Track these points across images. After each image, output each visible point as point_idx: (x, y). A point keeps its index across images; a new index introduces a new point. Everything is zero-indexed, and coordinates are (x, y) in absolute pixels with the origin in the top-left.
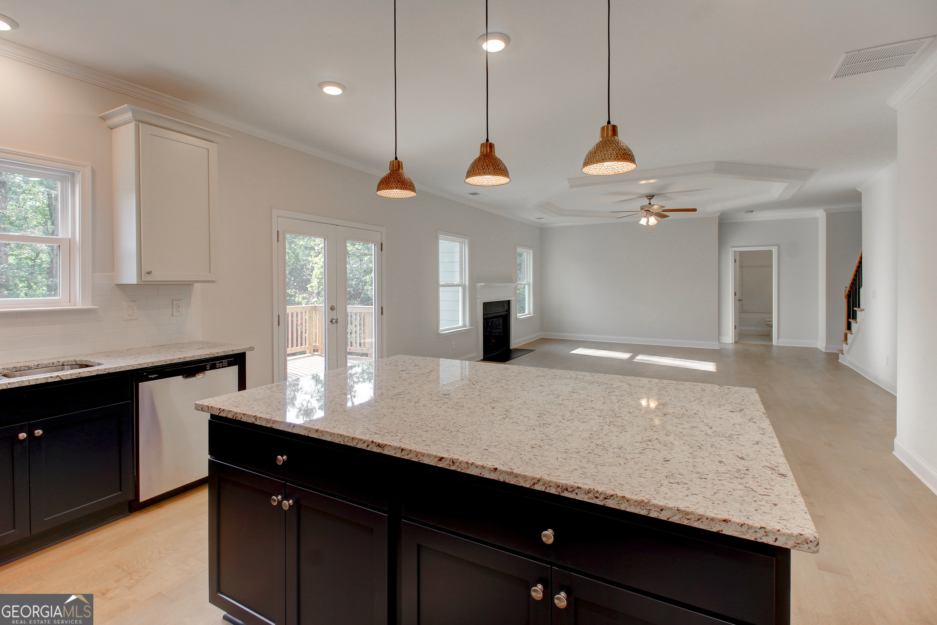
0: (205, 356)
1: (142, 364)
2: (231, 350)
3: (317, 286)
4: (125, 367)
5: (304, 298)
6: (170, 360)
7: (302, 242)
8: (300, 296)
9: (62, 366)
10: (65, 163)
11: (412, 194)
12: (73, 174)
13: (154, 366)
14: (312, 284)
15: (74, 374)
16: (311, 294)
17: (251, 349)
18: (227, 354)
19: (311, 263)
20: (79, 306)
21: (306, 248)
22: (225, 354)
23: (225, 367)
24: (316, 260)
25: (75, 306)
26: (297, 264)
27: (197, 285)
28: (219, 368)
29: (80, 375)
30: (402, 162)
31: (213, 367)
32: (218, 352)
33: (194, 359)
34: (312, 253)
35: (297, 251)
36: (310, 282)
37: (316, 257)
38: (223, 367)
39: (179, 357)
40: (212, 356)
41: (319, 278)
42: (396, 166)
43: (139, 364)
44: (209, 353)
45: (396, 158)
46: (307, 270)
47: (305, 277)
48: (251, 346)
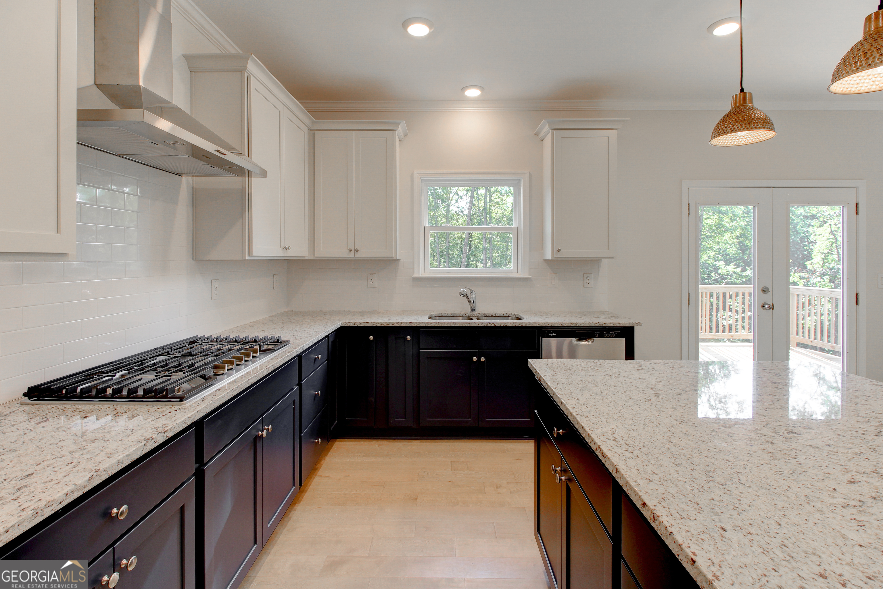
0: (593, 324)
1: (544, 323)
2: (618, 322)
3: (821, 263)
4: (533, 324)
5: (801, 278)
6: (564, 323)
7: (800, 210)
8: (796, 274)
9: (507, 317)
10: (515, 174)
11: (769, 134)
12: (520, 180)
13: (552, 326)
14: (812, 261)
15: (502, 323)
16: (813, 273)
17: (639, 324)
18: (614, 325)
19: (813, 234)
20: (521, 276)
21: (806, 217)
22: (612, 326)
23: (612, 337)
24: (819, 231)
25: (520, 275)
26: (795, 237)
27: (604, 261)
28: (607, 337)
29: (505, 325)
30: (751, 94)
31: (601, 336)
32: (605, 322)
33: (584, 326)
34: (814, 222)
35: (795, 221)
36: (811, 259)
37: (820, 227)
38: (610, 337)
39: (572, 322)
40: (600, 326)
41: (823, 253)
42: (740, 101)
43: (542, 323)
44: (597, 322)
45: (742, 90)
46: (809, 243)
47: (807, 252)
48: (639, 322)
